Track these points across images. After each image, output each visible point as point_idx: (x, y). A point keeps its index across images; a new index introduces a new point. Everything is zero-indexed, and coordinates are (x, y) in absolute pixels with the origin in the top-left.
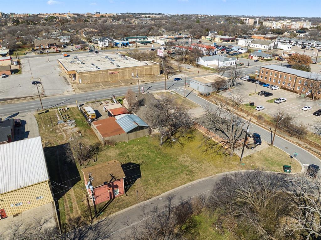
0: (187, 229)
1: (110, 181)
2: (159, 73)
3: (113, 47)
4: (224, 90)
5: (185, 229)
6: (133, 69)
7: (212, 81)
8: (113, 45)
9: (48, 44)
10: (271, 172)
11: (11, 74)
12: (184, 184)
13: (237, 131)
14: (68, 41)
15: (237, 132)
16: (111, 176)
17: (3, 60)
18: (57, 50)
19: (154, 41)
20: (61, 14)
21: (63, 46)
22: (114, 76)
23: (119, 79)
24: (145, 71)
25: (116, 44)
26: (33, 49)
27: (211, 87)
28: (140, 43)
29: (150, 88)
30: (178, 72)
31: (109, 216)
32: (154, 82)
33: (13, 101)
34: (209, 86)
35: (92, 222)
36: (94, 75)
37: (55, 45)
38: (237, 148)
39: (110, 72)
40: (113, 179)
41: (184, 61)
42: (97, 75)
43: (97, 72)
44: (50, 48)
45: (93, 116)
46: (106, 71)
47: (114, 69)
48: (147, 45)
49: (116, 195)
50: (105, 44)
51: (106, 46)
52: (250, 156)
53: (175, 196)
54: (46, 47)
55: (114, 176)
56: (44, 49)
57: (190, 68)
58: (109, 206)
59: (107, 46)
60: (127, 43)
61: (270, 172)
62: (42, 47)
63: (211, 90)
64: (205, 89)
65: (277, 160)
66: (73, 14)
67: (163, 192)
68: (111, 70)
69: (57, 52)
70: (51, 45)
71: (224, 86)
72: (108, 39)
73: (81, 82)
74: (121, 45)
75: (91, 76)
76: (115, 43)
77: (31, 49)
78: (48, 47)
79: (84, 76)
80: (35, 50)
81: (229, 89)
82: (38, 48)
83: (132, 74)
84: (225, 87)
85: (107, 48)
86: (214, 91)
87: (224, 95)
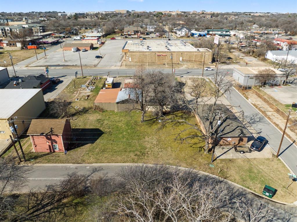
0: (77, 204)
1: (46, 133)
2: (210, 61)
3: (188, 37)
4: (273, 86)
5: (75, 203)
6: (182, 53)
7: (256, 72)
8: (189, 35)
9: (134, 31)
10: (242, 187)
11: (90, 50)
12: (123, 163)
13: (229, 125)
14: (153, 30)
15: (228, 127)
16: (50, 129)
17: (92, 40)
18: (138, 36)
19: (235, 34)
20: (171, 12)
21: (145, 34)
22: (162, 59)
23: (166, 61)
24: (195, 57)
25: (193, 35)
26: (121, 34)
27: (254, 80)
28: (219, 35)
29: (189, 72)
30: (234, 62)
31: (35, 165)
32: (198, 69)
33: (71, 67)
34: (250, 78)
35: (19, 163)
36: (143, 55)
37: (139, 32)
38: (222, 147)
39: (159, 54)
40: (51, 133)
41: (251, 54)
42: (146, 55)
43: (146, 53)
44: (135, 34)
45: (109, 85)
46: (154, 53)
47: (162, 52)
48: (225, 37)
49: (56, 150)
50: (182, 34)
51: (182, 35)
52: (230, 160)
53: (104, 170)
54: (132, 33)
55: (53, 131)
56: (129, 35)
57: (252, 61)
58: (44, 157)
59: (184, 36)
60: (204, 34)
61: (240, 186)
62: (129, 33)
63: (252, 83)
64: (244, 80)
65: (267, 176)
66: (181, 12)
67: (96, 163)
68: (159, 52)
69: (137, 38)
70: (136, 32)
71: (273, 81)
72: (185, 29)
73: (130, 60)
74: (197, 36)
75: (140, 55)
76: (192, 33)
77: (120, 34)
78: (133, 34)
79: (134, 55)
80: (123, 35)
81: (280, 85)
82: (126, 33)
83: (180, 59)
84: (274, 83)
85: (182, 38)
86: (257, 85)
87: (268, 91)
